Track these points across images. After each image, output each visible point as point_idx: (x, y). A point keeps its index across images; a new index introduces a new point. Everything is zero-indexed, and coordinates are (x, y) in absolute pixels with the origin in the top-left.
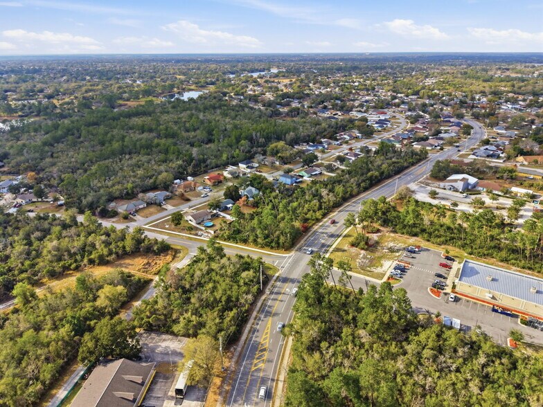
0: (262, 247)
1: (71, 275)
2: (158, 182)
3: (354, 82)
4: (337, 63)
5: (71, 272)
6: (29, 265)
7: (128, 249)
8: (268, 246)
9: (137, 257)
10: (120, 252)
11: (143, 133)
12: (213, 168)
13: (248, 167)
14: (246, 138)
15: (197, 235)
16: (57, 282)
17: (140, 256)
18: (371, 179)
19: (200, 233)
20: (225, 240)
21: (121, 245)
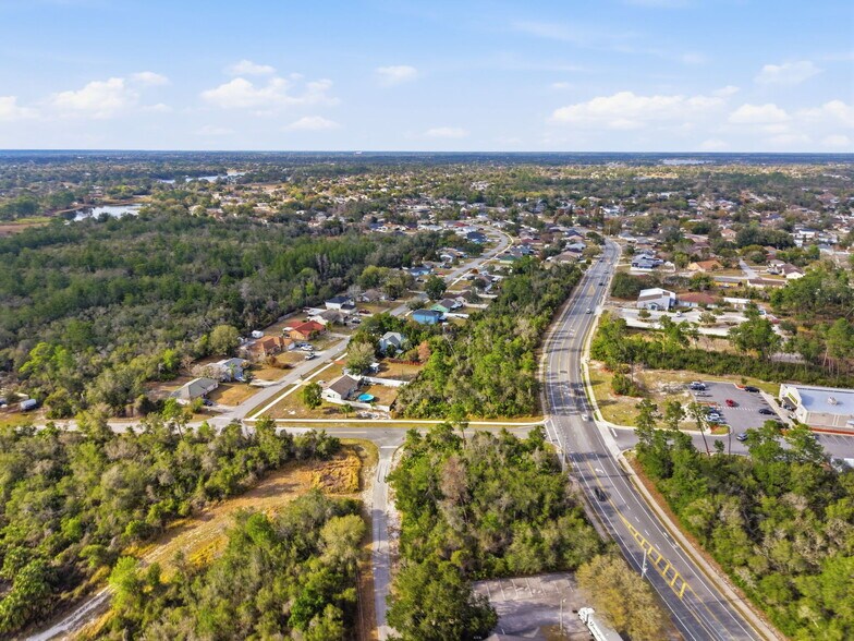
0: (493, 418)
1: (182, 528)
2: (214, 343)
3: (380, 188)
4: (328, 163)
5: (181, 522)
6: (74, 527)
7: (273, 457)
8: (504, 413)
9: (291, 471)
10: (261, 465)
11: (93, 271)
12: (282, 314)
13: (344, 307)
14: (307, 264)
15: (359, 417)
16: (161, 548)
17: (296, 466)
18: (550, 303)
19: (362, 413)
20: (421, 416)
21: (255, 454)
